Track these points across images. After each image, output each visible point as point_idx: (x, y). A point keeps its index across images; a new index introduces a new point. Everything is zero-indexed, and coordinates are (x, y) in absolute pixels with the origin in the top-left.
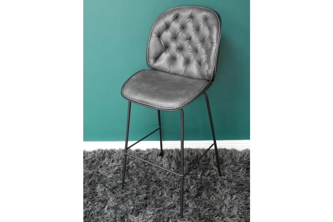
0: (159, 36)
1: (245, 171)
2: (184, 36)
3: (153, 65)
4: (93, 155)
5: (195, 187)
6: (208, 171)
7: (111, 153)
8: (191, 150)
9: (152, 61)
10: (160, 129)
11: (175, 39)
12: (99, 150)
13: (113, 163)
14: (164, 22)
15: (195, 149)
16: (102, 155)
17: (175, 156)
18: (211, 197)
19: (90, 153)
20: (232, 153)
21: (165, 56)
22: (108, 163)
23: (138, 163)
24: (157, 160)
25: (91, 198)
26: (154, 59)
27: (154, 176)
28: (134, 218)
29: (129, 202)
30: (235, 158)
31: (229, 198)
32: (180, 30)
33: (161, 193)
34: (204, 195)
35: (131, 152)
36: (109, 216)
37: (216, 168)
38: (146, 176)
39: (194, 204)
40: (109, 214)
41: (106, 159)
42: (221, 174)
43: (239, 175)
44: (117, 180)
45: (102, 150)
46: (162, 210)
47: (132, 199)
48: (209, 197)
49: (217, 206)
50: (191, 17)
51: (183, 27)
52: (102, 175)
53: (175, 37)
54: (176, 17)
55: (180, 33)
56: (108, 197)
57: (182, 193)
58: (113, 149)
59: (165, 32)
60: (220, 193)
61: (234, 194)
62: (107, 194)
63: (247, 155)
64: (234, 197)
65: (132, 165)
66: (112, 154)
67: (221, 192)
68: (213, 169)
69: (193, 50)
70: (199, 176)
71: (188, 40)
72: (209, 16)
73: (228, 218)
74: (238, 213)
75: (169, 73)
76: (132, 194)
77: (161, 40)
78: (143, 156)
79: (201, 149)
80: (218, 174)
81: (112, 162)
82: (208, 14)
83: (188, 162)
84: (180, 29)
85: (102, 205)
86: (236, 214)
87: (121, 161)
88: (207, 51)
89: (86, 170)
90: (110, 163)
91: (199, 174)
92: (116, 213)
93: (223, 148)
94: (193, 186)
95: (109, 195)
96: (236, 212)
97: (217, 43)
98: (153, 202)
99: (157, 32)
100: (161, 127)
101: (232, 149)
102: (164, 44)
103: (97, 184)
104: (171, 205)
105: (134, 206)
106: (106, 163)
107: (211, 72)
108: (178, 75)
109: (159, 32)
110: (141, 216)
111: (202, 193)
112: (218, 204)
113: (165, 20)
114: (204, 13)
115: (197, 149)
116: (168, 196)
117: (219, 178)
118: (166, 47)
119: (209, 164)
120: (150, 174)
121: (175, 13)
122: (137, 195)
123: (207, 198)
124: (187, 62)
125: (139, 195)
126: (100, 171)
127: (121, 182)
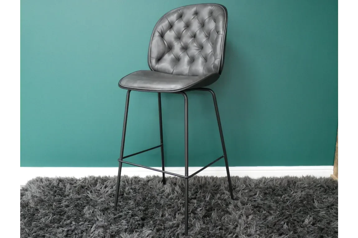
0: (162, 36)
1: (262, 195)
2: (189, 34)
3: (155, 66)
4: (83, 183)
5: (202, 209)
6: (218, 195)
7: (104, 180)
8: (198, 178)
9: (154, 61)
10: (162, 146)
11: (179, 39)
12: (90, 177)
13: (106, 189)
14: (167, 21)
15: (202, 177)
16: (94, 181)
17: (180, 182)
18: (223, 218)
19: (80, 180)
20: (246, 180)
21: (168, 57)
22: (100, 188)
23: (135, 189)
24: (158, 186)
25: (76, 218)
26: (156, 59)
27: (153, 200)
28: (127, 236)
29: (122, 222)
30: (250, 185)
31: (244, 218)
32: (183, 29)
33: (161, 214)
34: (213, 215)
35: (128, 179)
36: (97, 235)
37: (227, 192)
38: (144, 199)
39: (202, 223)
40: (97, 232)
41: (98, 185)
42: (234, 198)
43: (255, 199)
44: (109, 202)
45: (94, 177)
46: (162, 229)
47: (126, 219)
48: (220, 217)
49: (230, 226)
50: (196, 13)
51: (188, 26)
52: (91, 200)
53: (179, 37)
54: (180, 17)
55: (185, 31)
56: (97, 218)
57: (187, 214)
58: (107, 177)
59: (168, 32)
60: (232, 213)
61: (250, 215)
62: (95, 215)
63: (263, 182)
64: (250, 217)
65: (128, 190)
66: (106, 181)
67: (234, 213)
68: (224, 193)
69: (198, 47)
70: (208, 199)
71: (193, 38)
72: (213, 9)
73: (244, 236)
74: (256, 232)
75: (172, 74)
76: (126, 215)
77: (164, 40)
78: (142, 182)
79: (210, 177)
80: (230, 198)
81: (106, 187)
82: (213, 7)
83: (194, 188)
84: (184, 27)
85: (88, 224)
86: (253, 233)
87: (115, 186)
88: (213, 44)
89: (73, 194)
90: (103, 188)
91: (208, 197)
92: (105, 232)
93: (235, 176)
94: (201, 208)
95: (98, 215)
96: (253, 231)
97: (223, 31)
98: (151, 222)
99: (160, 32)
100: (163, 144)
101: (245, 177)
102: (168, 45)
103: (84, 206)
104: (174, 224)
105: (128, 225)
106: (98, 189)
107: (217, 62)
108: (183, 75)
109: (162, 31)
110: (136, 235)
111: (211, 214)
112: (231, 224)
113: (168, 19)
114: (209, 8)
115: (204, 177)
116: (170, 217)
117: (232, 201)
118: (170, 48)
119: (219, 189)
120: (149, 198)
121: (179, 12)
122: (132, 215)
123: (218, 218)
124: (192, 60)
125: (135, 216)
126: (90, 195)
127: (113, 204)
